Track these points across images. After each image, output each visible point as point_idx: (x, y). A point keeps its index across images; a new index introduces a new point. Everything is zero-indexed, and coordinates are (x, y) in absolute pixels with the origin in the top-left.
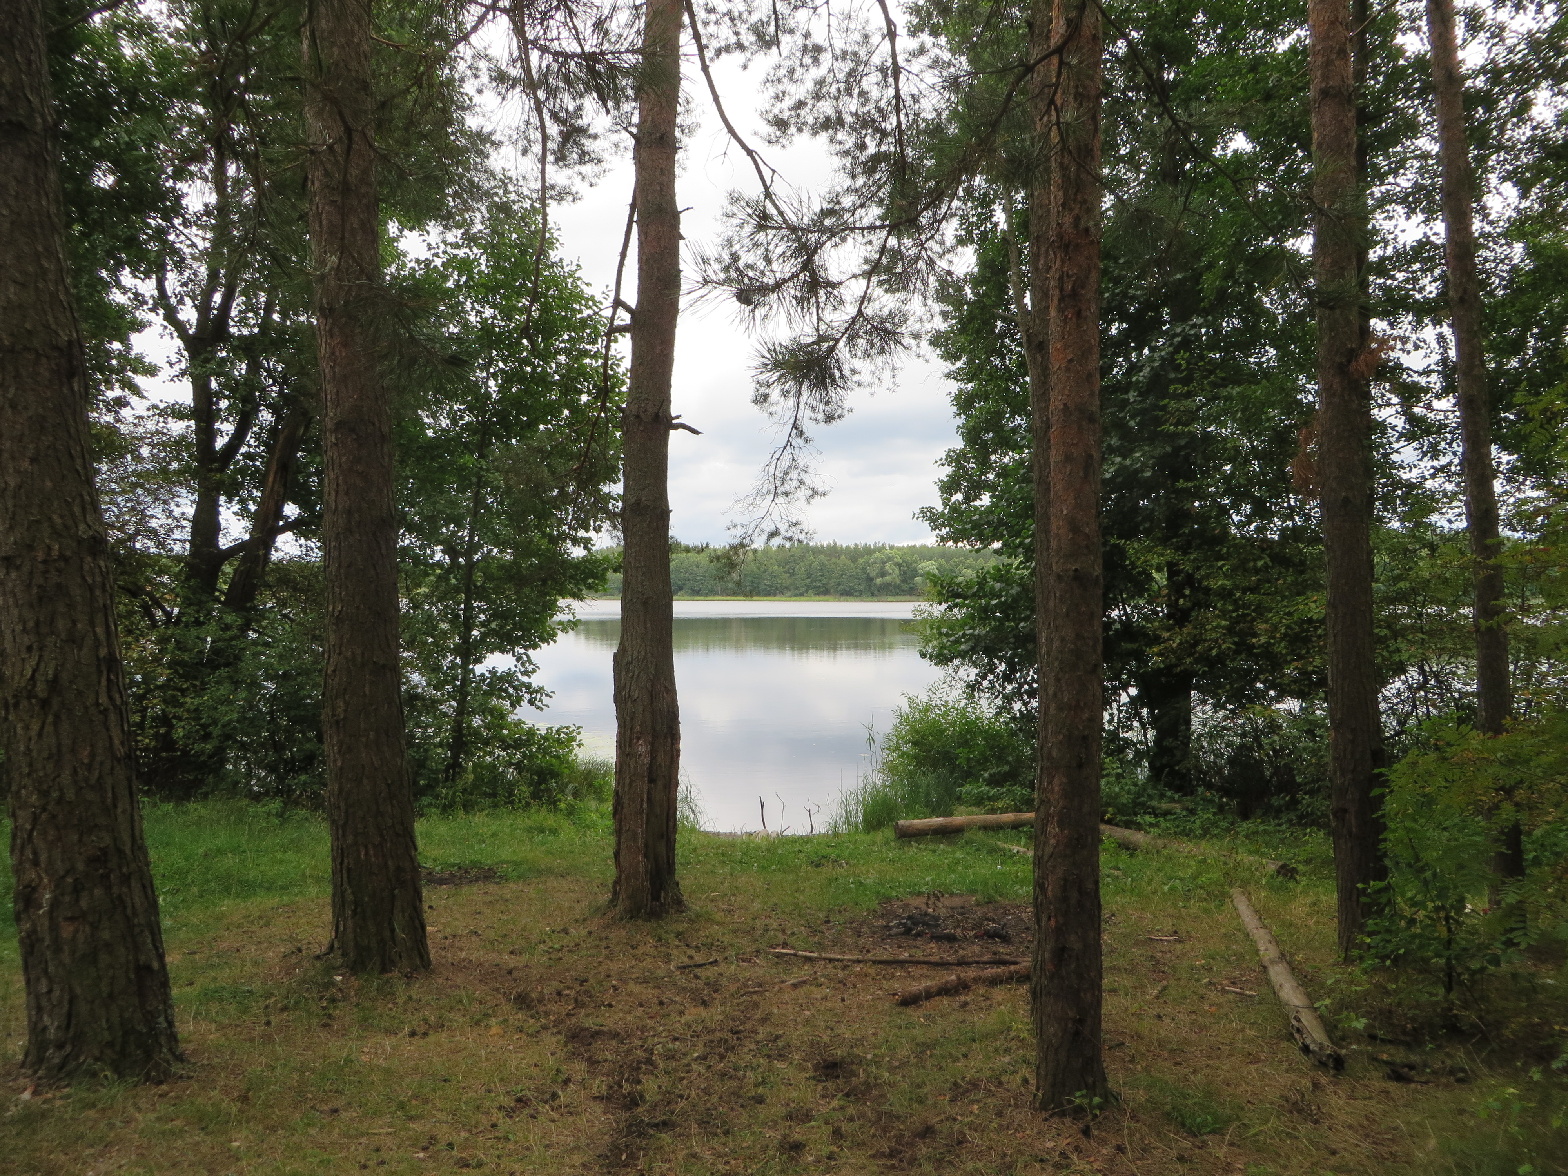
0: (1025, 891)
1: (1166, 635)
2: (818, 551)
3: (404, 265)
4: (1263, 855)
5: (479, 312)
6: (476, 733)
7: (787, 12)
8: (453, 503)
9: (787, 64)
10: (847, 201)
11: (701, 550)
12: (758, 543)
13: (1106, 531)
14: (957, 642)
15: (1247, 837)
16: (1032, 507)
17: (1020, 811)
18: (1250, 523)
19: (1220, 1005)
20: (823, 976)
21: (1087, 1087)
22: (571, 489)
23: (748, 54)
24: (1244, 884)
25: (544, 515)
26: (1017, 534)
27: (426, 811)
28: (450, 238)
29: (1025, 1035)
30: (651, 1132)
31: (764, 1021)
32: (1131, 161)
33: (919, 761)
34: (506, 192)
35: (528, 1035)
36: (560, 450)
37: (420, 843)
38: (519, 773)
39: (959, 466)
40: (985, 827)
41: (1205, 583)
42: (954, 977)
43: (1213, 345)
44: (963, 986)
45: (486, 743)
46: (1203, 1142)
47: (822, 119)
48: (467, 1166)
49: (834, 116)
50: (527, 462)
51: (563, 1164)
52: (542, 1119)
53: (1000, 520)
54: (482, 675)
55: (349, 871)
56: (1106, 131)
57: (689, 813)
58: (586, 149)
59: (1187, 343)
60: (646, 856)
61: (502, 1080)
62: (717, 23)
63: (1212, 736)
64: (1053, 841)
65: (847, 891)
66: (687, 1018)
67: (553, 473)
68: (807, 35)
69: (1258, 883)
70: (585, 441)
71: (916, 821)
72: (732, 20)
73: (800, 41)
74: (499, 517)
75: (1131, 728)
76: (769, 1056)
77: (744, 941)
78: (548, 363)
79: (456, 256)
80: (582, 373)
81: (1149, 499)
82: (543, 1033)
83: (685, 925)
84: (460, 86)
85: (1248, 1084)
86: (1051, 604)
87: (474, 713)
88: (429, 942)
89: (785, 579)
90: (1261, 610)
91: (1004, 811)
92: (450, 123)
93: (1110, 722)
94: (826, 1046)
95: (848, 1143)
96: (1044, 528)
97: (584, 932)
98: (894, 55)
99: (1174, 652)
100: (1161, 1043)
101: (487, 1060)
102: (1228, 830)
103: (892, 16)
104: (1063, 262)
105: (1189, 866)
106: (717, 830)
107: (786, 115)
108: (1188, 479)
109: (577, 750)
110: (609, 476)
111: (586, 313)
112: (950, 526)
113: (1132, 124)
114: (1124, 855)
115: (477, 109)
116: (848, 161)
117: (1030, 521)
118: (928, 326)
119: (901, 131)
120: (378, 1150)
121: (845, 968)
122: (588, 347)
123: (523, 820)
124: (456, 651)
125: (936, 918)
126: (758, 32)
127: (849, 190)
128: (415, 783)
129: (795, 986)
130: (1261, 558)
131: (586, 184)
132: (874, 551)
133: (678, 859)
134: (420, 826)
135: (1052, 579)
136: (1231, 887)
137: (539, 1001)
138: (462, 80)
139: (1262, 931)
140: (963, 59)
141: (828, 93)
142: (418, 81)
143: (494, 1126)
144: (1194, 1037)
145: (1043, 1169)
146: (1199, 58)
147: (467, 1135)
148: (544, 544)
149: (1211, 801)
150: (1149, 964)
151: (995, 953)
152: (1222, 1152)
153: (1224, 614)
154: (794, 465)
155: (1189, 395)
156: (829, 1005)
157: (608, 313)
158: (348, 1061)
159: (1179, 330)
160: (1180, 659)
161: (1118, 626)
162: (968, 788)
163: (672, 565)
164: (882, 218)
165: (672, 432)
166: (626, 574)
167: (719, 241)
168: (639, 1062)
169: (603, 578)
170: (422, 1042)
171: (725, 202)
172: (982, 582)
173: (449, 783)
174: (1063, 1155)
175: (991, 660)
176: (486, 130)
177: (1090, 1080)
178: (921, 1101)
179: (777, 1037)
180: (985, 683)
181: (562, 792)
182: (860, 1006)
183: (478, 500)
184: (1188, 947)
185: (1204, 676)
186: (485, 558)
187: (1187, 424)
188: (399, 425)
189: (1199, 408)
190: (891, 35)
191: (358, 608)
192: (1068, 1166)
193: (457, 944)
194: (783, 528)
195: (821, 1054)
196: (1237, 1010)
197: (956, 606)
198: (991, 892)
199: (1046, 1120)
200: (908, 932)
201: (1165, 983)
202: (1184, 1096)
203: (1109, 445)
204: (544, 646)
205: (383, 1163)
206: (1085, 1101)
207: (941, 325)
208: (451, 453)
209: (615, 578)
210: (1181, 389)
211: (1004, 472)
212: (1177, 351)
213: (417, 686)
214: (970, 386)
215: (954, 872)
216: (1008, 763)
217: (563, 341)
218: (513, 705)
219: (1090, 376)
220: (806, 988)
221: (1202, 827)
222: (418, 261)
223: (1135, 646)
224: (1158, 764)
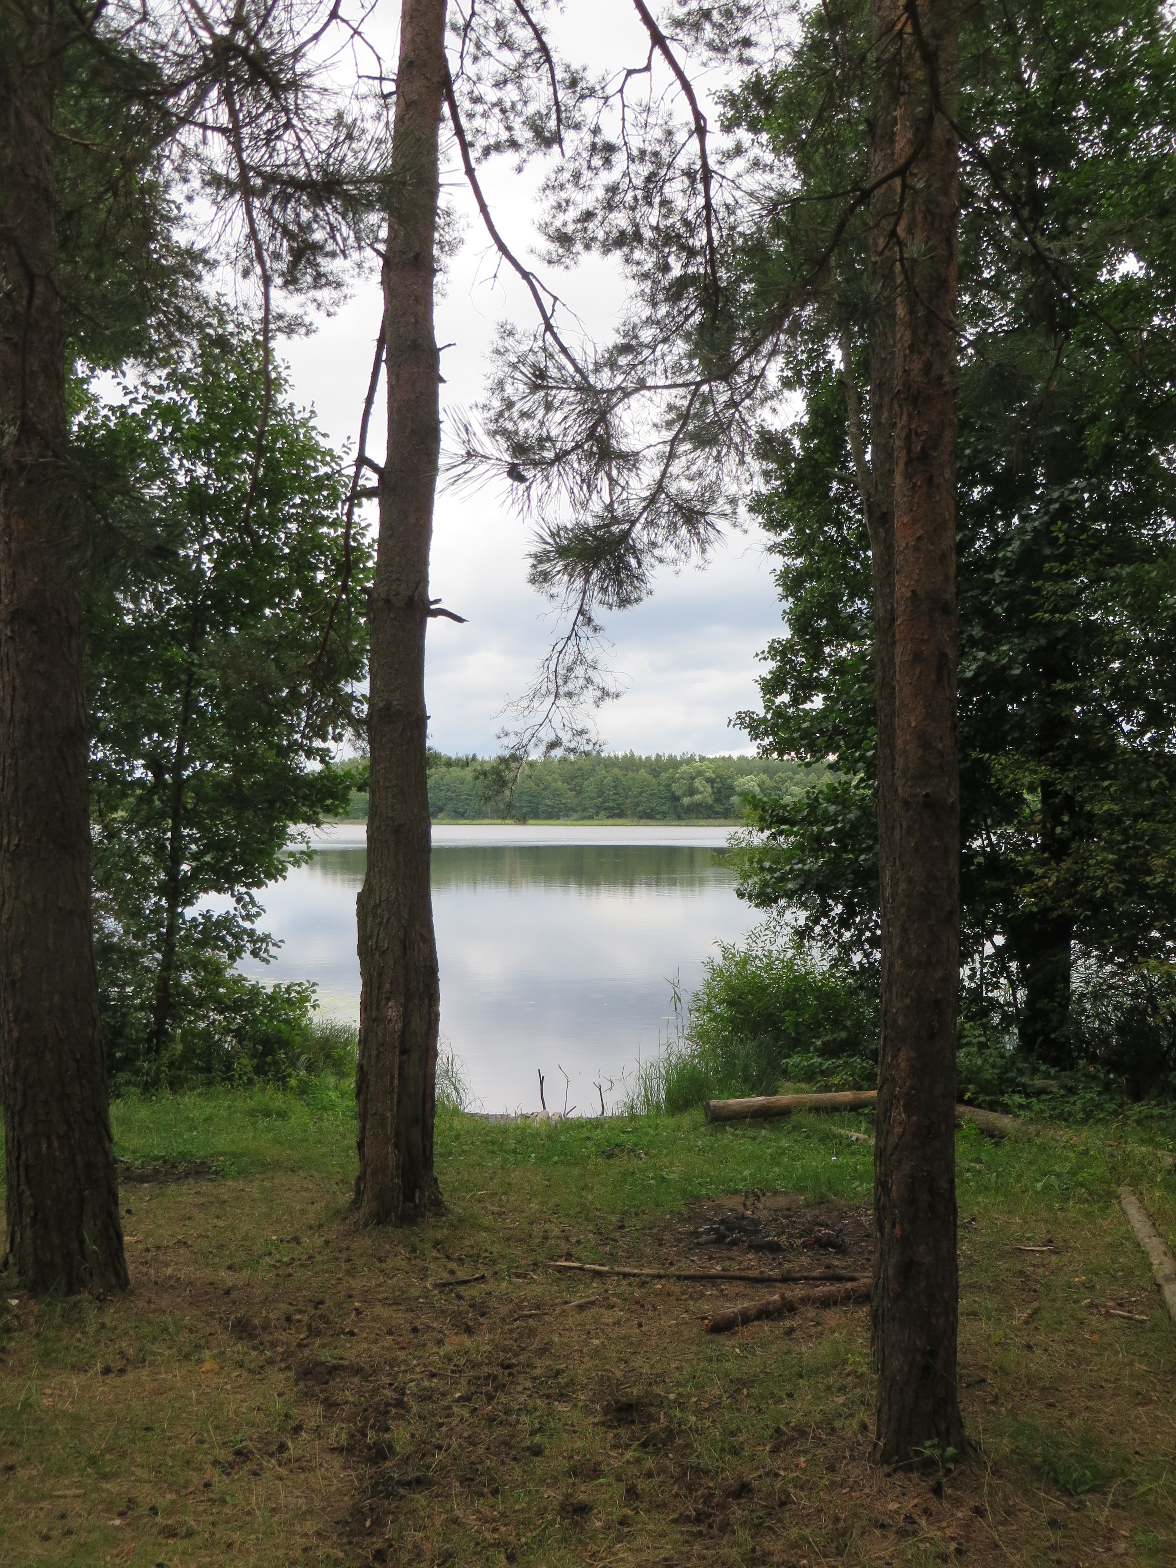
0: (865, 1188)
1: (1039, 871)
2: (612, 763)
3: (96, 412)
4: (1158, 1146)
5: (189, 470)
6: (186, 991)
7: (571, 103)
8: (157, 706)
9: (571, 166)
10: (647, 335)
11: (465, 763)
12: (535, 755)
13: (965, 744)
14: (783, 879)
15: (1138, 1122)
16: (873, 711)
17: (860, 1089)
18: (1142, 734)
19: (1103, 1333)
20: (613, 1295)
21: (939, 1435)
22: (304, 689)
23: (523, 154)
24: (1135, 1181)
25: (271, 721)
26: (857, 746)
27: (123, 1090)
28: (153, 380)
29: (864, 1369)
30: (402, 1491)
31: (542, 1351)
32: (996, 286)
33: (736, 1025)
34: (222, 322)
35: (250, 1371)
36: (291, 642)
37: (116, 1131)
38: (240, 1042)
39: (785, 661)
40: (817, 1109)
41: (1088, 808)
42: (776, 1297)
43: (1097, 514)
44: (788, 1308)
45: (199, 1003)
46: (1080, 1502)
47: (615, 234)
48: (175, 1535)
49: (630, 230)
50: (250, 655)
51: (293, 1533)
52: (267, 1475)
53: (836, 728)
54: (194, 919)
55: (27, 1168)
56: (966, 251)
57: (450, 1090)
58: (322, 269)
59: (1065, 511)
60: (396, 1146)
61: (217, 1428)
62: (485, 115)
63: (1097, 996)
64: (898, 1130)
65: (646, 1188)
66: (448, 1348)
67: (282, 669)
68: (596, 131)
69: (1151, 1180)
70: (321, 629)
71: (731, 1101)
72: (503, 111)
73: (588, 139)
74: (214, 723)
75: (996, 986)
76: (548, 1396)
77: (517, 1251)
78: (275, 532)
79: (160, 401)
80: (317, 544)
81: (1019, 703)
82: (268, 1369)
83: (445, 1231)
84: (166, 192)
85: (1135, 1430)
86: (897, 836)
87: (181, 968)
88: (127, 1255)
89: (570, 798)
90: (1156, 841)
91: (840, 1088)
92: (152, 237)
93: (971, 978)
94: (619, 1383)
95: (645, 1505)
96: (888, 740)
97: (319, 1242)
98: (703, 156)
99: (1049, 891)
100: (1031, 1380)
101: (199, 1402)
102: (1116, 1113)
103: (701, 108)
104: (910, 417)
105: (1067, 1159)
106: (484, 1112)
107: (570, 229)
108: (1067, 680)
109: (311, 1013)
110: (352, 672)
111: (323, 470)
112: (774, 734)
113: (997, 241)
114: (988, 1144)
115: (187, 220)
116: (647, 286)
117: (872, 730)
118: (747, 489)
119: (713, 251)
120: (63, 1517)
121: (643, 1284)
122: (325, 513)
123: (246, 1101)
124: (161, 890)
125: (756, 1222)
126: (536, 126)
127: (649, 321)
128: (111, 1055)
129: (581, 1308)
130: (1157, 777)
131: (322, 313)
132: (681, 763)
133: (437, 1149)
134: (116, 1110)
135: (898, 806)
136: (1119, 1185)
137: (264, 1329)
138: (167, 185)
139: (1156, 1241)
140: (790, 160)
141: (622, 202)
142: (112, 187)
143: (207, 1485)
144: (1071, 1371)
145: (884, 1536)
146: (1080, 161)
147: (174, 1497)
148: (271, 758)
149: (1095, 1078)
150: (1018, 1281)
151: (828, 1267)
152: (1103, 1515)
153: (1111, 846)
154: (580, 659)
155: (1069, 575)
156: (623, 1331)
157: (351, 471)
158: (26, 1405)
159: (1056, 495)
160: (1057, 901)
161: (981, 859)
162: (796, 1059)
163: (430, 782)
164: (690, 356)
165: (430, 620)
166: (373, 793)
167: (489, 383)
168: (387, 1405)
169: (345, 800)
170: (118, 1381)
171: (496, 337)
172: (814, 805)
173: (152, 1055)
174: (909, 1519)
175: (824, 901)
176: (197, 247)
177: (943, 1427)
178: (735, 1451)
179: (558, 1373)
180: (818, 929)
181: (293, 1065)
182: (661, 1333)
183: (189, 702)
184: (1065, 1259)
185: (1085, 922)
186: (196, 774)
187: (1065, 612)
188: (89, 610)
189: (1081, 591)
190: (701, 131)
191: (39, 840)
192: (915, 1533)
193: (162, 1258)
194: (565, 737)
195: (612, 1394)
196: (1124, 1339)
197: (781, 833)
198: (824, 1189)
199: (889, 1475)
200: (720, 1240)
201: (1036, 1304)
202: (1057, 1445)
203: (971, 637)
204: (271, 883)
205: (69, 1532)
206: (937, 1453)
207: (761, 486)
208: (155, 646)
209: (360, 798)
210: (1058, 568)
211: (840, 667)
212: (1053, 521)
213: (112, 935)
214: (799, 562)
215: (778, 1164)
216: (845, 1028)
217: (294, 506)
218: (232, 957)
219: (944, 557)
220: (594, 1310)
221: (1084, 1110)
222: (112, 409)
223: (1002, 884)
224: (1029, 1031)
